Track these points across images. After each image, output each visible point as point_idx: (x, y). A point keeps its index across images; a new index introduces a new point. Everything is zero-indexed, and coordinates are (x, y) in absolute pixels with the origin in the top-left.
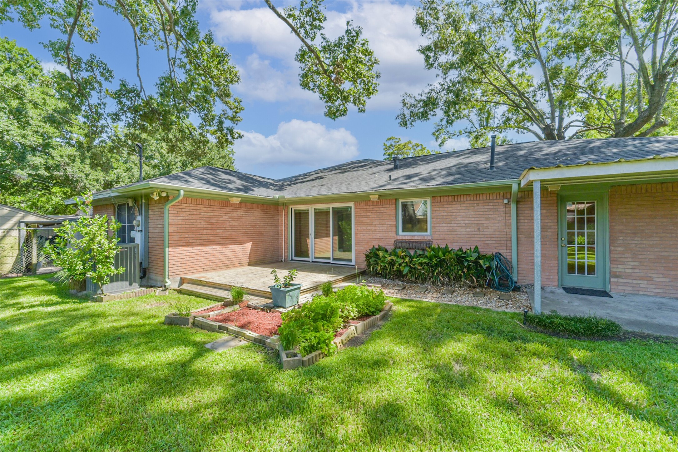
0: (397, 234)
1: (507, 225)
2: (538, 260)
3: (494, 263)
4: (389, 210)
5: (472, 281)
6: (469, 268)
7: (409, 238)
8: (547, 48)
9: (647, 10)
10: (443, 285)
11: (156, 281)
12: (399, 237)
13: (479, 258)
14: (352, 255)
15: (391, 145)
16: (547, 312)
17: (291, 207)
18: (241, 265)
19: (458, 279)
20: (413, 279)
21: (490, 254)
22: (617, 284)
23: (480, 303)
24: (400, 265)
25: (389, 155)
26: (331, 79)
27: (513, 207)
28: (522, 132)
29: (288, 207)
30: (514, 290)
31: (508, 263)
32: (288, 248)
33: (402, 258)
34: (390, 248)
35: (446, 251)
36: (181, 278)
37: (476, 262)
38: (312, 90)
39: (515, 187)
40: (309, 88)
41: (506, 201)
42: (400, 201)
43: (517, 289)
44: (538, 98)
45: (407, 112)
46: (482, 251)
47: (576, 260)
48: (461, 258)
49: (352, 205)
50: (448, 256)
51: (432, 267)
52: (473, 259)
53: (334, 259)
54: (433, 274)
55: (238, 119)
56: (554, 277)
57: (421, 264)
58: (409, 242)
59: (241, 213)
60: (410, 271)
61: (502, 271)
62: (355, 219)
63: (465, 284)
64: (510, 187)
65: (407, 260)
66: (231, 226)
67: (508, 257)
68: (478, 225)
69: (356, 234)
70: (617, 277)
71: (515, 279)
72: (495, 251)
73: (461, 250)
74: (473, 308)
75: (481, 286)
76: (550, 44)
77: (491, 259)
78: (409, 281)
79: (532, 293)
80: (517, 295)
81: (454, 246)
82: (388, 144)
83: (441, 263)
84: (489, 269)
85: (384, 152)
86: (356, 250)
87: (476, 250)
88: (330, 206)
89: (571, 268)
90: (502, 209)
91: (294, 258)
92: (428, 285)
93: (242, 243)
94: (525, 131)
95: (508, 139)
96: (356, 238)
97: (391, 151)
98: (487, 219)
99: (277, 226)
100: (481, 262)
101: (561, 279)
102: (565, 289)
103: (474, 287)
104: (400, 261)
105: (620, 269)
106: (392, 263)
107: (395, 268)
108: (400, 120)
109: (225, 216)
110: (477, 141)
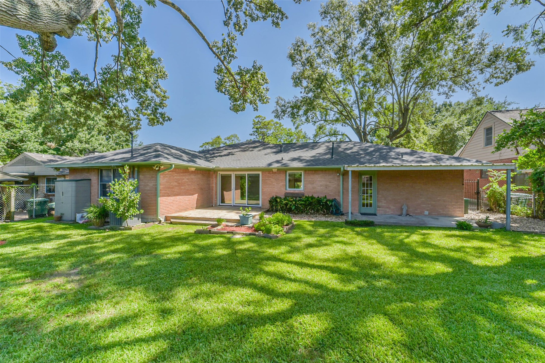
0: (286, 189)
1: (339, 185)
2: (350, 200)
3: (333, 203)
4: (282, 176)
5: (324, 212)
6: (323, 205)
7: (292, 191)
8: (359, 75)
9: (403, 71)
10: (311, 214)
11: (148, 219)
12: (287, 191)
13: (327, 201)
14: (260, 202)
15: (259, 121)
16: (353, 220)
17: (219, 172)
18: (192, 209)
19: (318, 211)
20: (297, 212)
21: (331, 199)
22: (379, 210)
23: (329, 219)
24: (291, 205)
25: (257, 129)
26: (239, 90)
27: (341, 177)
28: (345, 126)
29: (217, 173)
30: (341, 215)
31: (339, 203)
32: (217, 198)
33: (291, 202)
34: (283, 197)
35: (312, 198)
36: (165, 216)
37: (326, 202)
38: (224, 93)
39: (342, 169)
40: (222, 92)
41: (338, 174)
42: (288, 172)
43: (343, 214)
44: (353, 109)
45: (279, 110)
46: (328, 198)
47: (365, 202)
48: (319, 201)
49: (260, 173)
50: (314, 200)
51: (306, 205)
52: (325, 201)
53: (248, 204)
54: (307, 209)
55: (164, 105)
56: (357, 209)
57: (301, 204)
58: (292, 194)
59: (193, 177)
60: (295, 208)
61: (336, 207)
62: (262, 181)
63: (321, 213)
64: (340, 168)
65: (294, 203)
66: (188, 185)
67: (339, 200)
68: (326, 185)
69: (262, 189)
70: (379, 207)
71: (342, 210)
72: (333, 198)
73: (319, 197)
74: (326, 221)
75: (328, 214)
76: (360, 73)
77: (332, 201)
78: (295, 214)
79: (348, 216)
80: (343, 217)
81: (316, 196)
82: (256, 121)
83: (310, 204)
84: (331, 205)
85: (253, 126)
86: (262, 198)
87: (325, 197)
88: (247, 173)
89: (363, 205)
90: (336, 178)
91: (220, 204)
92: (304, 214)
93: (192, 195)
94: (346, 125)
95: (337, 130)
96: (262, 192)
97: (259, 126)
98: (330, 182)
99: (209, 184)
100: (328, 202)
101: (360, 210)
102: (361, 214)
103: (325, 214)
104: (290, 203)
105: (380, 204)
106: (286, 204)
107: (288, 207)
108: (275, 114)
109: (186, 178)
110: (320, 130)
